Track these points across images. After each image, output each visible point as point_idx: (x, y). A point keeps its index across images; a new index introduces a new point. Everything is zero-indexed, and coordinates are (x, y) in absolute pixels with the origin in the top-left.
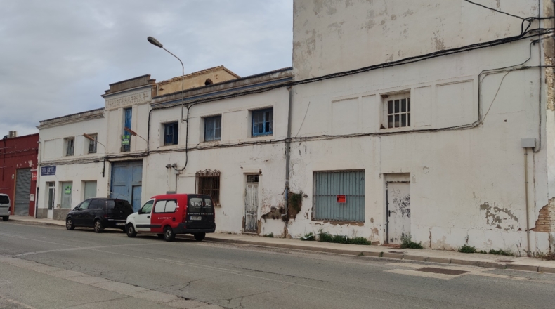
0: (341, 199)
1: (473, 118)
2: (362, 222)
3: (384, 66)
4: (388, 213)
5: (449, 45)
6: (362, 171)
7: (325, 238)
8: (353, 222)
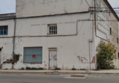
0: (34, 56)
1: (75, 33)
2: (41, 63)
3: (49, 16)
4: (50, 60)
5: (68, 12)
6: (41, 47)
7: (28, 69)
8: (38, 63)
